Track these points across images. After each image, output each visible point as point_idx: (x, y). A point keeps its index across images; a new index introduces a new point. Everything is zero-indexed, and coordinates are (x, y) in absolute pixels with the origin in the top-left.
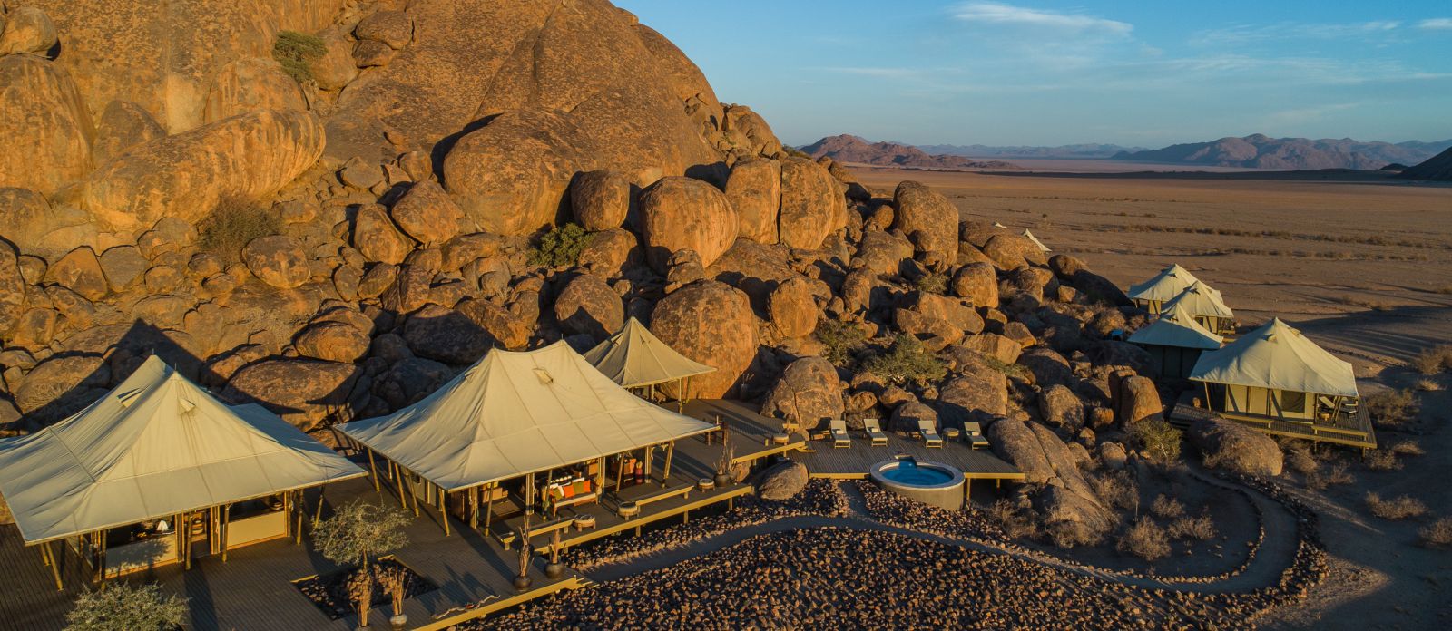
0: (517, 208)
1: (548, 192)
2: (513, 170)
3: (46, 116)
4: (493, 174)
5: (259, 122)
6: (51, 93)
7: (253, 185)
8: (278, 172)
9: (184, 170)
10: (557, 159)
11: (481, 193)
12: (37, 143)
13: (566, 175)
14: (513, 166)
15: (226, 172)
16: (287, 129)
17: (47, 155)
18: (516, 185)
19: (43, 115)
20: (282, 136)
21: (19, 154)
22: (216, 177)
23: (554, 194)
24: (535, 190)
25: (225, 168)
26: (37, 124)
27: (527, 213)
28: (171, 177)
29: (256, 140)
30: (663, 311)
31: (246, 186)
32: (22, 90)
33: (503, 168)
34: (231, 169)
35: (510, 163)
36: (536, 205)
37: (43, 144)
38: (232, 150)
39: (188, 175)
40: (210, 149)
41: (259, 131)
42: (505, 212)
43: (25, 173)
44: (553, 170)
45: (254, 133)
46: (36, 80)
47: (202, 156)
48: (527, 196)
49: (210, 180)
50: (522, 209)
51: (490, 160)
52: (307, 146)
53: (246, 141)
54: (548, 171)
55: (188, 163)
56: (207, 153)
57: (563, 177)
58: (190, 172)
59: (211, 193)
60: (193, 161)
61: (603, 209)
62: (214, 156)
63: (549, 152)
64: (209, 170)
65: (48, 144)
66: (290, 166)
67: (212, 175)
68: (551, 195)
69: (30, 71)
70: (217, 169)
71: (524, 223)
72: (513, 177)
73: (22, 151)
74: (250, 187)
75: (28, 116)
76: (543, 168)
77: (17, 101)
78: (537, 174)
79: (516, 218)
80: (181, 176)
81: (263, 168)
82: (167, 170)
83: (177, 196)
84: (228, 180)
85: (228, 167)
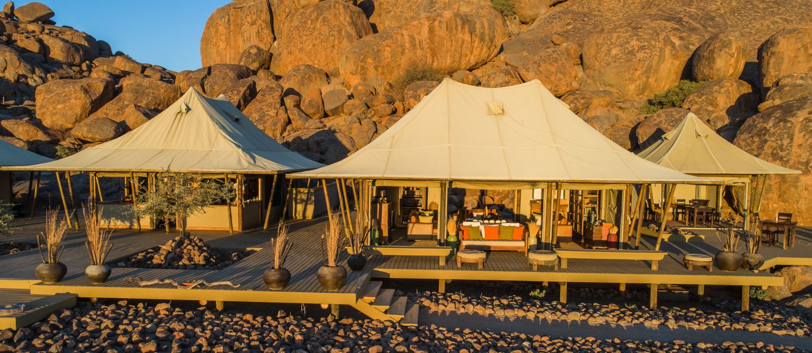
0: (638, 73)
1: (670, 61)
2: (638, 43)
3: (339, 32)
4: (620, 48)
5: (441, 16)
6: (345, 19)
7: (435, 60)
8: (458, 55)
9: (387, 46)
10: (684, 34)
11: (608, 65)
12: (333, 47)
13: (691, 47)
14: (638, 40)
15: (414, 49)
16: (463, 24)
17: (337, 54)
18: (637, 54)
19: (338, 31)
20: (460, 28)
21: (324, 53)
22: (407, 51)
23: (677, 63)
24: (656, 58)
25: (413, 45)
26: (334, 36)
27: (648, 78)
28: (379, 51)
29: (438, 28)
30: (750, 126)
31: (429, 60)
32: (330, 17)
33: (628, 43)
34: (418, 46)
35: (635, 38)
36: (656, 71)
37: (336, 47)
38: (419, 33)
39: (389, 49)
40: (405, 33)
41: (440, 22)
42: (627, 78)
43: (327, 64)
44: (677, 42)
45: (436, 23)
46: (337, 12)
47: (399, 37)
48: (646, 63)
49: (403, 53)
50: (643, 74)
51: (619, 37)
52: (482, 39)
53: (430, 28)
54: (672, 42)
55: (389, 42)
56: (402, 35)
57: (688, 48)
58: (390, 47)
59: (404, 61)
60: (393, 40)
61: (714, 59)
62: (406, 37)
63: (677, 29)
64: (402, 46)
65: (339, 47)
66: (468, 53)
67: (404, 50)
68: (672, 63)
69: (335, 6)
70: (407, 45)
71: (645, 87)
72: (637, 48)
73: (325, 51)
74: (433, 61)
75: (331, 31)
76: (667, 41)
77: (326, 23)
78: (660, 45)
79: (638, 82)
80: (385, 50)
81: (444, 49)
82: (377, 46)
83: (383, 64)
84: (415, 53)
85: (415, 44)
